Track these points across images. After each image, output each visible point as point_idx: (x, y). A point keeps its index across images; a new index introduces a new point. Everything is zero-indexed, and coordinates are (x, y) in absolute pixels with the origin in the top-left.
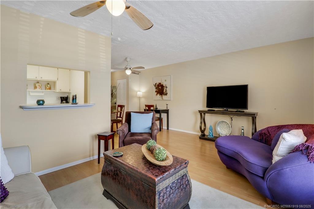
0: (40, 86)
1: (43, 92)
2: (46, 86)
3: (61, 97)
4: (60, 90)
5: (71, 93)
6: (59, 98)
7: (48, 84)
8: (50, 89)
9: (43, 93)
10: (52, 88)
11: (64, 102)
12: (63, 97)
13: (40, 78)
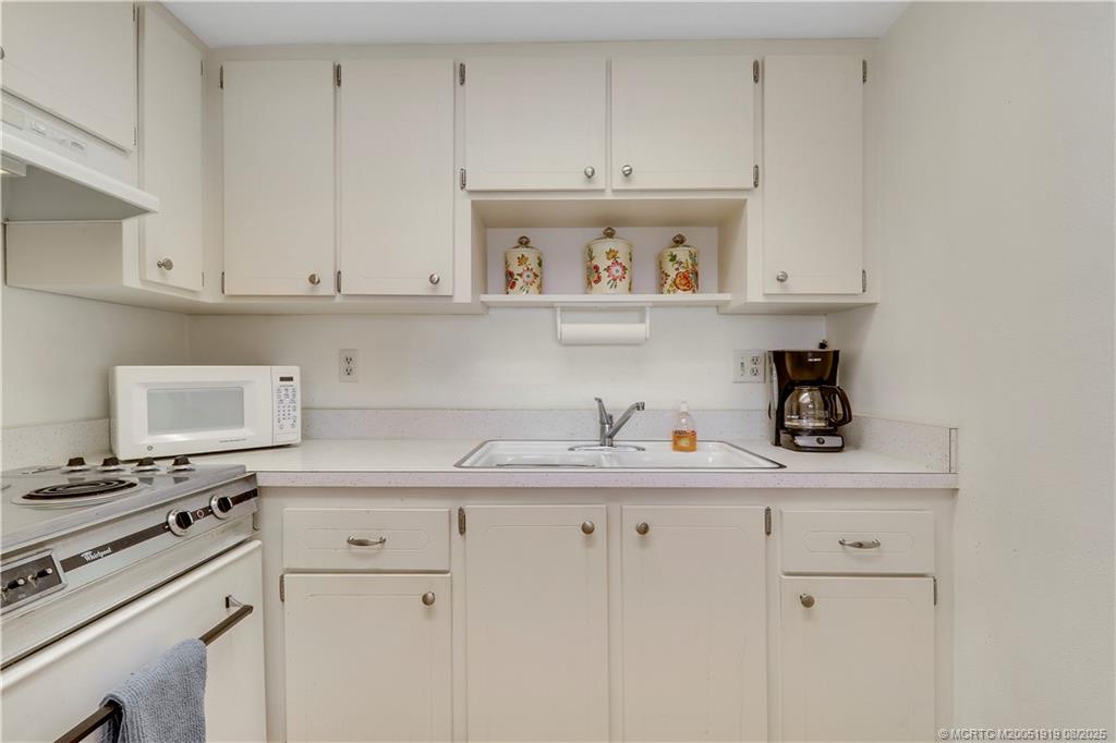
0: (626, 263)
1: (639, 311)
2: (660, 264)
3: (778, 357)
4: (782, 279)
5: (872, 306)
6: (755, 360)
7: (679, 241)
8: (689, 281)
9: (642, 321)
10: (708, 274)
11: (805, 398)
12: (799, 357)
13: (619, 183)
